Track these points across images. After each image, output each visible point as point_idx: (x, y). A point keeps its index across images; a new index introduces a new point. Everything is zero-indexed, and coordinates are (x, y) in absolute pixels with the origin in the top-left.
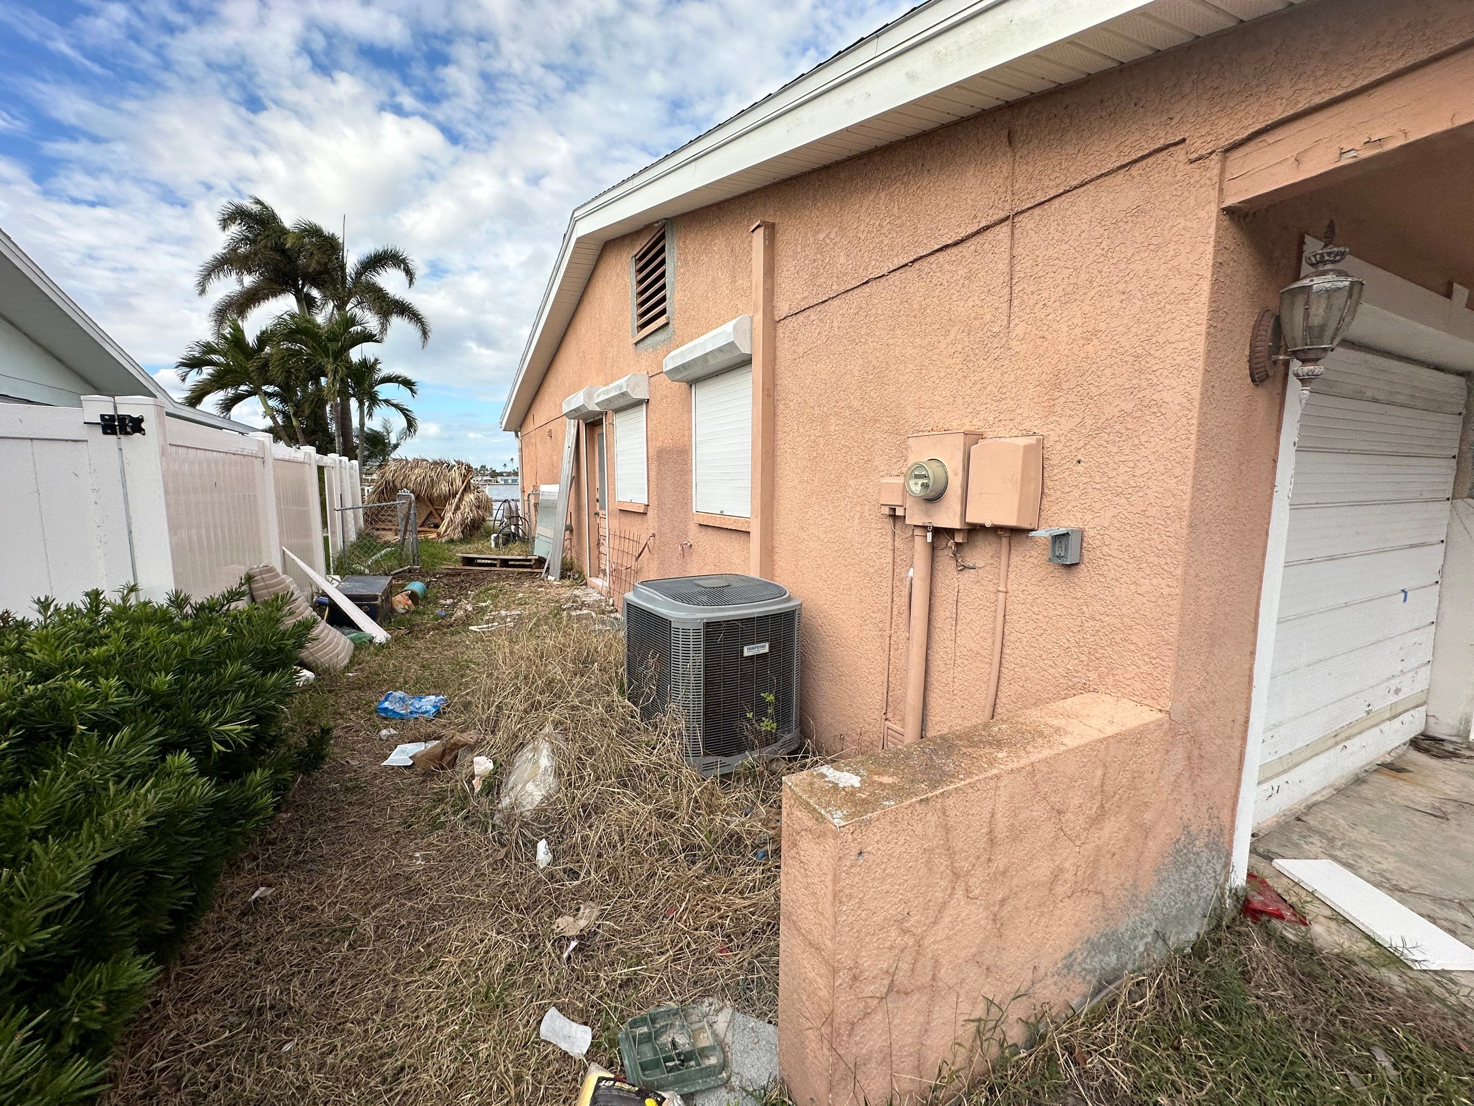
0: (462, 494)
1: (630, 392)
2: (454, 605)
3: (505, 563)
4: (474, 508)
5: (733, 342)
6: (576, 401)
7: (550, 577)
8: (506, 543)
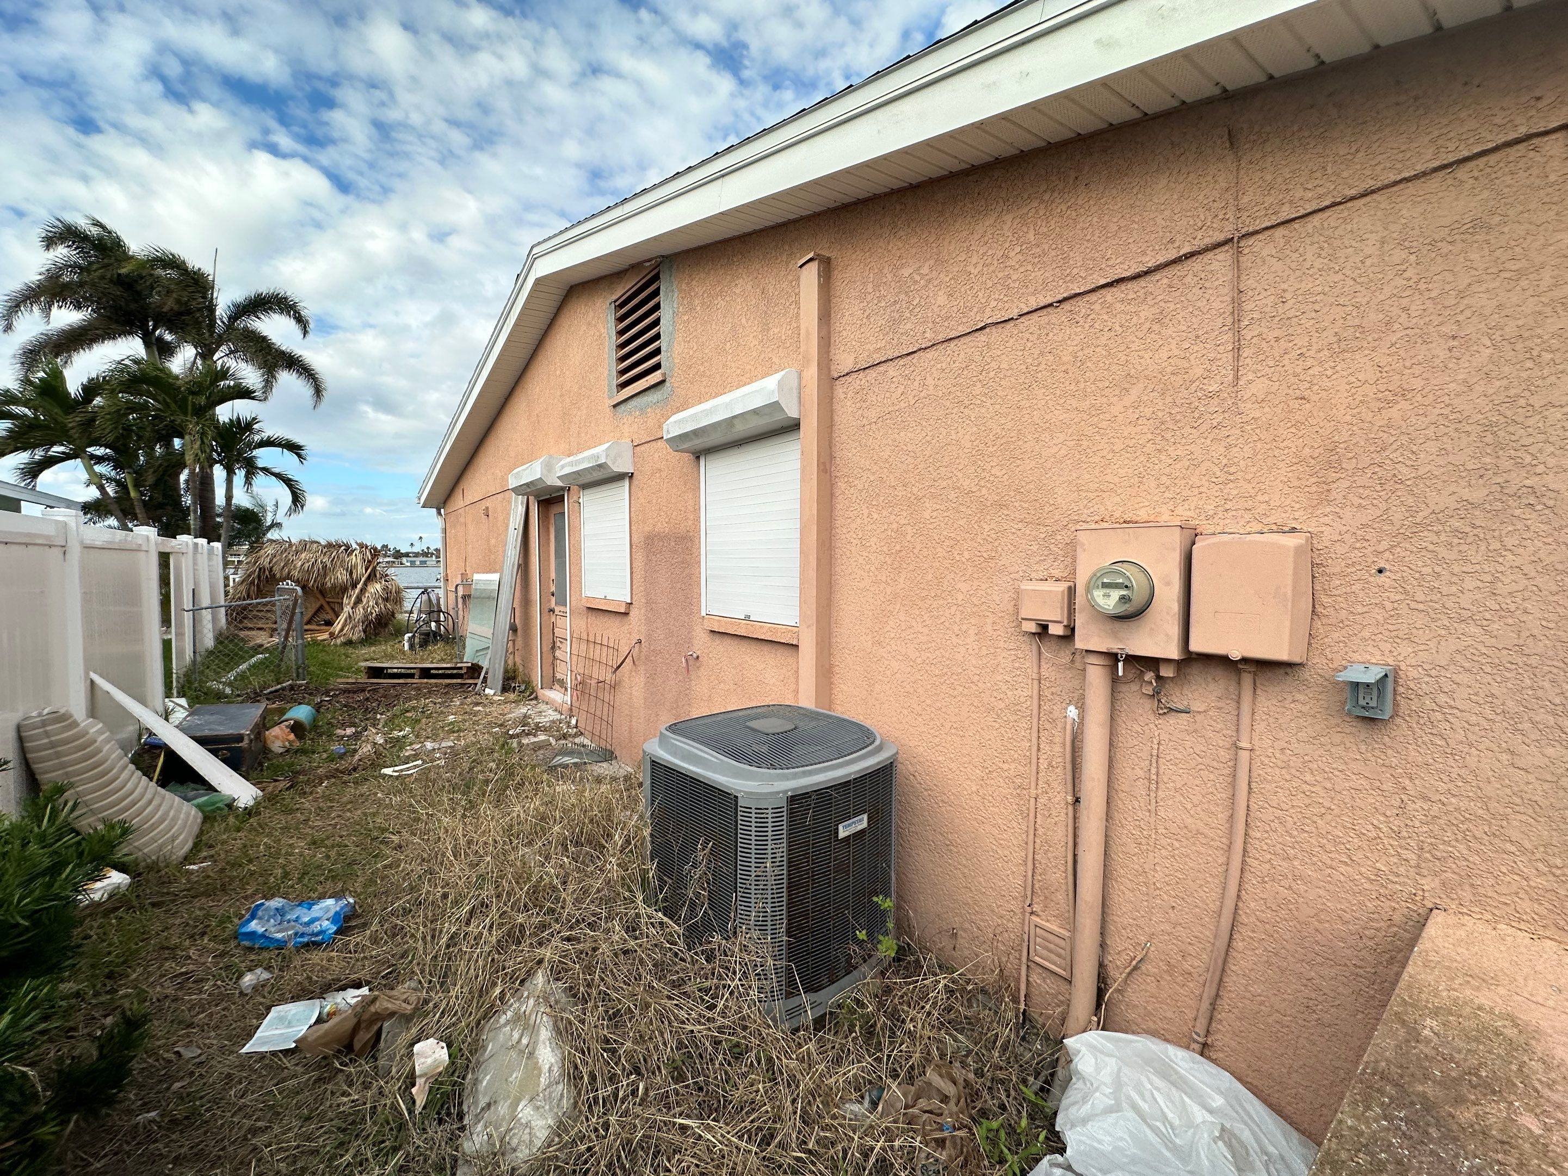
0: (365, 584)
1: (610, 464)
2: (357, 736)
3: (426, 673)
4: (380, 601)
5: (777, 402)
6: (530, 472)
7: (488, 691)
8: (424, 644)
